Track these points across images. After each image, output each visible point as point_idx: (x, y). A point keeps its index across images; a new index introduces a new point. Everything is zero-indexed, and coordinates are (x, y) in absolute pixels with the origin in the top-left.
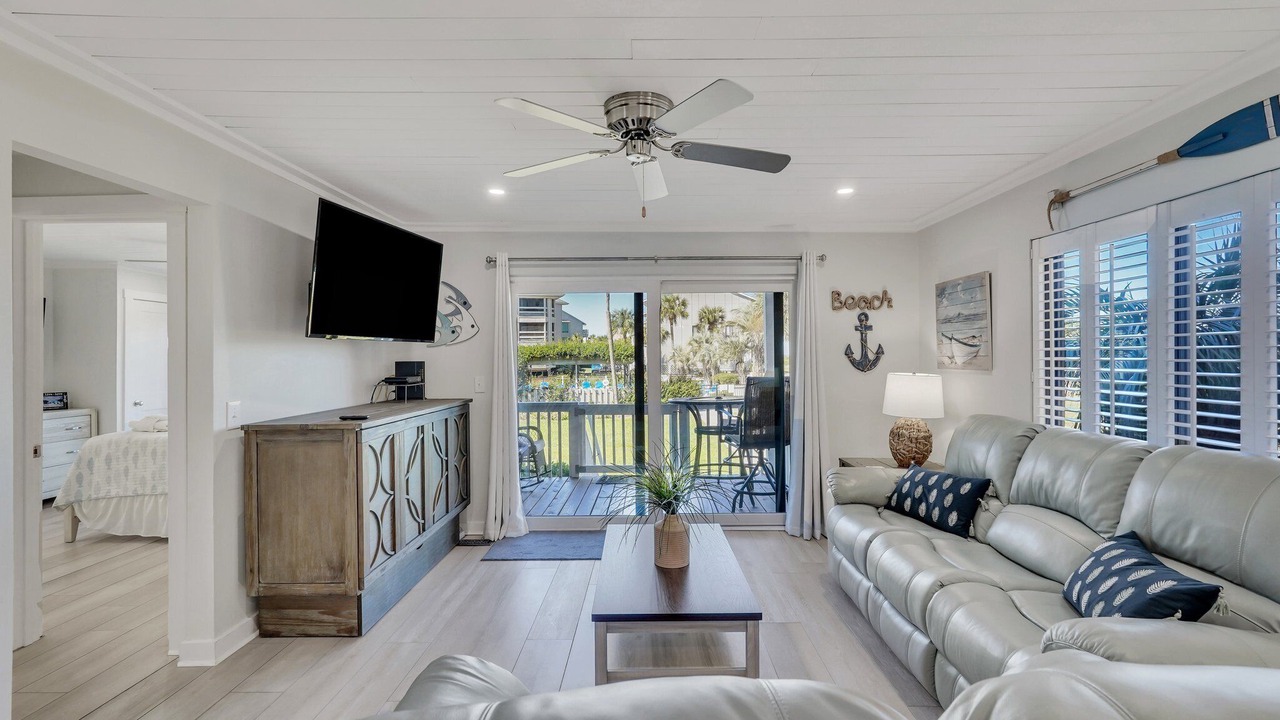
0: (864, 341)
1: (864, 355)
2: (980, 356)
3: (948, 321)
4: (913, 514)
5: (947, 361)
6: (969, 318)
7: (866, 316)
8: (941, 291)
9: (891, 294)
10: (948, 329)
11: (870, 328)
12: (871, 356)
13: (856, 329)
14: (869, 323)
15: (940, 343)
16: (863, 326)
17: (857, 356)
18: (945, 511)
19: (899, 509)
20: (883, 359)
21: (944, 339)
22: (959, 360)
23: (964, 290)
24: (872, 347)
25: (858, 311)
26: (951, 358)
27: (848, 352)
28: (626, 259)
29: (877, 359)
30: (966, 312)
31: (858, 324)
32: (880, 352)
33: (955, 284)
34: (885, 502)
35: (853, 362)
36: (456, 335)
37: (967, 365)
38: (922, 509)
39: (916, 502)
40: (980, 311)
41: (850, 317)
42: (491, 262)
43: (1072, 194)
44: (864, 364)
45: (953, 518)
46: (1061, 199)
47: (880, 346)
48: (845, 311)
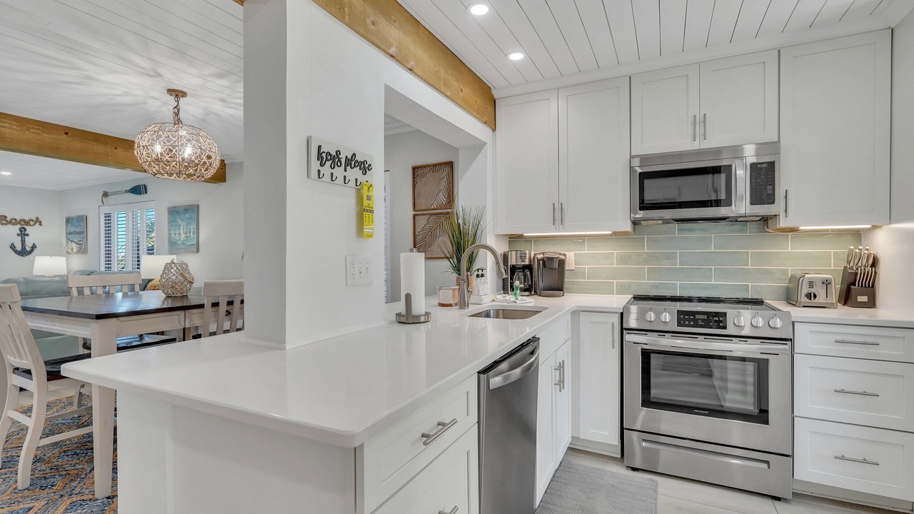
0: (23, 242)
1: (23, 248)
2: (83, 250)
3: (70, 233)
5: (70, 251)
6: (79, 233)
7: (25, 229)
8: (68, 220)
9: (41, 219)
10: (71, 237)
11: (28, 235)
12: (28, 249)
13: (18, 235)
14: (27, 232)
15: (67, 243)
16: (23, 234)
17: (19, 248)
20: (36, 251)
21: (70, 242)
22: (75, 250)
23: (77, 221)
24: (29, 245)
25: (19, 226)
26: (72, 249)
27: (13, 247)
29: (30, 252)
30: (77, 231)
31: (19, 232)
32: (34, 247)
33: (73, 219)
35: (16, 252)
37: (78, 252)
40: (81, 230)
41: (16, 229)
43: (108, 194)
44: (23, 253)
47: (34, 244)
48: (10, 226)
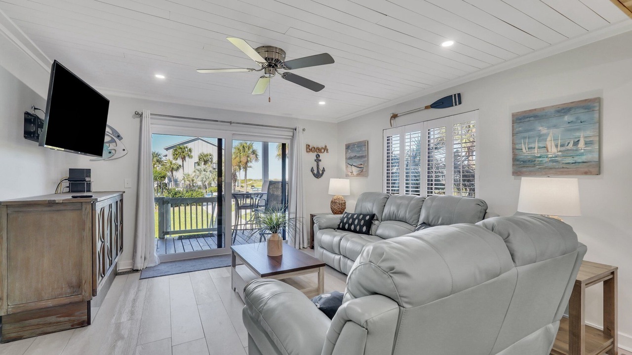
0: (318, 166)
1: (318, 171)
2: (363, 172)
3: (351, 158)
4: (349, 230)
5: (350, 174)
6: (359, 157)
7: (319, 156)
8: (348, 147)
9: (328, 147)
10: (350, 162)
11: (320, 161)
12: (321, 172)
13: (315, 161)
14: (320, 158)
15: (347, 167)
16: (318, 160)
18: (361, 227)
19: (343, 229)
21: (349, 166)
22: (355, 173)
23: (358, 147)
24: (321, 169)
25: (316, 153)
26: (352, 173)
27: (312, 170)
28: (217, 121)
29: (323, 173)
30: (358, 155)
31: (316, 158)
32: (324, 170)
33: (354, 144)
34: (337, 227)
35: (314, 174)
36: (111, 155)
37: (358, 175)
38: (353, 227)
39: (350, 225)
40: (364, 155)
41: (313, 156)
42: (139, 115)
43: (398, 115)
44: (318, 175)
45: (364, 229)
46: (395, 116)
47: (324, 168)
48: (311, 153)
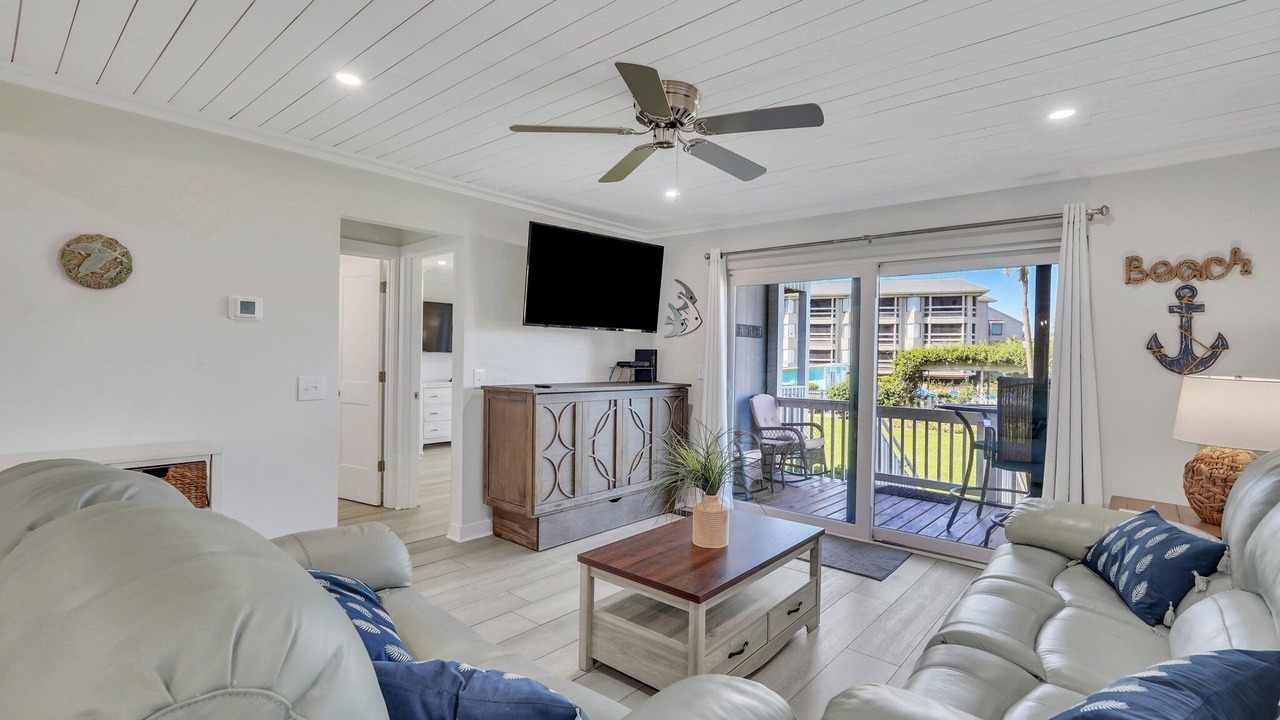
0: (1186, 329)
1: (1186, 349)
7: (1193, 291)
9: (1247, 250)
11: (1200, 308)
12: (1199, 352)
13: (1171, 310)
14: (1197, 300)
16: (1187, 306)
17: (1172, 349)
20: (1225, 358)
24: (1204, 338)
25: (1177, 283)
27: (1154, 345)
29: (1213, 356)
31: (1176, 302)
32: (1220, 344)
35: (1162, 360)
41: (1165, 293)
44: (1185, 363)
47: (1220, 337)
48: (1150, 284)
